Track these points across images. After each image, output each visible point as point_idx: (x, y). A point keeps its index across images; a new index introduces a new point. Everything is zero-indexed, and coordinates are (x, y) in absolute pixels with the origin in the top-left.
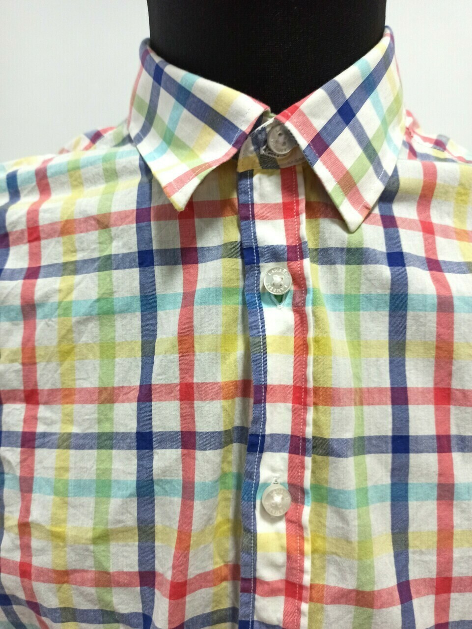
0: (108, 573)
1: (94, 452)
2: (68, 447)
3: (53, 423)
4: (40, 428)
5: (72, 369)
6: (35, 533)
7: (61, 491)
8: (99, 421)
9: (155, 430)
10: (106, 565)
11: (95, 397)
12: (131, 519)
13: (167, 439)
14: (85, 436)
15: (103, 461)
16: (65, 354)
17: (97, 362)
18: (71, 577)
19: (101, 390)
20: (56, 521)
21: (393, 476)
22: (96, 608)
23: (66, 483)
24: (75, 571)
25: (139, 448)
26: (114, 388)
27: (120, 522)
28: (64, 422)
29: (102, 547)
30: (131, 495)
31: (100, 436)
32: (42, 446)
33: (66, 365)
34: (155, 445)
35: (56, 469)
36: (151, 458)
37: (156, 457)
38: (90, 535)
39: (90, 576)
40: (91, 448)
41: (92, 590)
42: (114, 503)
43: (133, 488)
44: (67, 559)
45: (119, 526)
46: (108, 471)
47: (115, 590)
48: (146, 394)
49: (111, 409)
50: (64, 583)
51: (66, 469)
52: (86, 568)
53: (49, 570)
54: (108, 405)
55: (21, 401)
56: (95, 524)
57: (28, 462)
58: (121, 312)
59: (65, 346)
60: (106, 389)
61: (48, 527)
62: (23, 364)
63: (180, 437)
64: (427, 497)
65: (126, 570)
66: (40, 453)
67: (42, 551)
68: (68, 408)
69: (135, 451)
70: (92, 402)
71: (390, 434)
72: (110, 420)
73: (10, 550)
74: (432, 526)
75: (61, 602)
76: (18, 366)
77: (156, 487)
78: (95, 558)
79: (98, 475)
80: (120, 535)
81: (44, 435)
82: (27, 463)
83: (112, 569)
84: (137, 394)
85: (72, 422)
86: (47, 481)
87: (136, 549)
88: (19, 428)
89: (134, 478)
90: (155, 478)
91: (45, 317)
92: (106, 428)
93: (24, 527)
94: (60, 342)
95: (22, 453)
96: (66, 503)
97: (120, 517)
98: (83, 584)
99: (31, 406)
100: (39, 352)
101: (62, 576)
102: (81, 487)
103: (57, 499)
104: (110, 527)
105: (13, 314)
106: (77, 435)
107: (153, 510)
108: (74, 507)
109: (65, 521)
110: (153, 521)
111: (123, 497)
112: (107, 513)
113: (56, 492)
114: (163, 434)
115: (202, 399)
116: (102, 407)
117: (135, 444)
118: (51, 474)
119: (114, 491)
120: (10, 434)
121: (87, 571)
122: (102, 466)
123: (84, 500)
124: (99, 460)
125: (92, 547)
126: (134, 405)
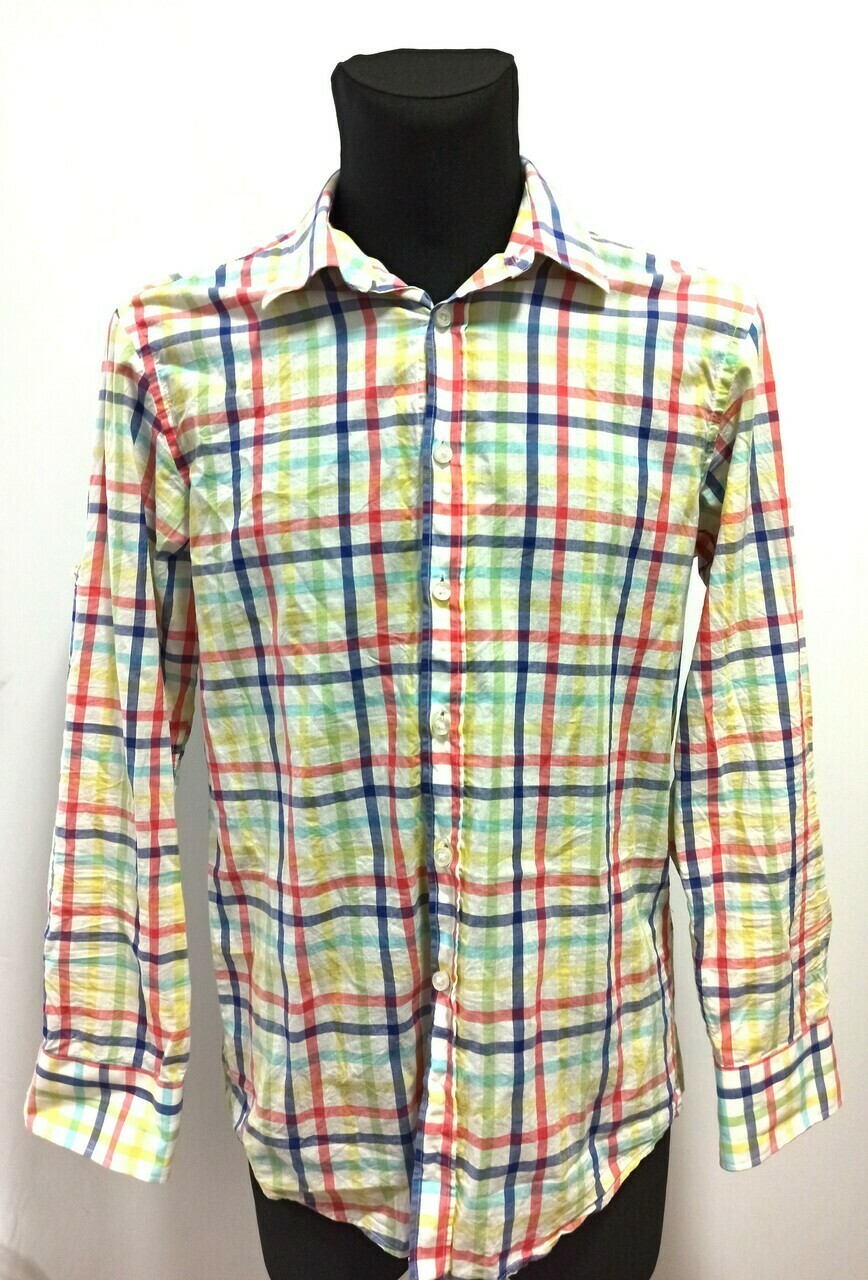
0: (318, 518)
1: (307, 440)
2: (288, 439)
3: (274, 426)
4: (266, 431)
5: (289, 388)
6: (265, 500)
7: (284, 467)
8: (309, 420)
9: (349, 419)
10: (316, 512)
11: (306, 404)
12: (334, 479)
13: (358, 425)
14: (300, 430)
15: (312, 445)
16: (284, 379)
17: (306, 381)
18: (292, 526)
19: (310, 399)
20: (281, 487)
21: (528, 439)
22: (308, 548)
23: (288, 462)
24: (295, 521)
25: (338, 432)
26: (319, 397)
27: (327, 480)
28: (283, 424)
29: (314, 501)
30: (334, 462)
31: (310, 429)
32: (267, 443)
33: (285, 385)
34: (349, 429)
35: (280, 454)
36: (347, 438)
37: (350, 437)
38: (306, 492)
39: (305, 522)
40: (304, 437)
41: (306, 532)
42: (323, 470)
43: (335, 458)
44: (291, 512)
45: (326, 484)
46: (317, 450)
47: (323, 530)
48: (342, 397)
49: (317, 411)
50: (286, 532)
51: (287, 453)
52: (302, 517)
53: (276, 523)
54: (315, 409)
55: (252, 417)
56: (310, 485)
57: (259, 454)
58: (323, 346)
59: (284, 373)
60: (313, 398)
61: (277, 492)
62: (254, 389)
63: (366, 424)
64: (550, 454)
65: (330, 514)
66: (266, 448)
67: (272, 511)
68: (285, 415)
69: (336, 435)
70: (304, 407)
71: (526, 411)
72: (316, 418)
73: (245, 520)
74: (554, 472)
75: (284, 549)
76: (250, 391)
77: (350, 457)
78: (309, 508)
79: (309, 454)
80: (327, 491)
81: (268, 435)
82: (258, 456)
83: (321, 515)
84: (336, 399)
85: (289, 423)
86: (274, 464)
87: (337, 500)
88: (252, 434)
89: (336, 451)
90: (350, 449)
91: (268, 355)
92: (315, 423)
93: (257, 499)
94: (281, 370)
95: (254, 449)
96: (288, 474)
97: (326, 478)
98: (300, 528)
99: (259, 420)
100: (265, 380)
101: (286, 526)
102: (298, 463)
103: (282, 473)
104: (320, 485)
105: (244, 356)
106: (294, 430)
107: (349, 472)
108: (293, 476)
109: (287, 486)
110: (348, 480)
111: (329, 464)
112: (317, 475)
113: (281, 468)
114: (354, 422)
115: (383, 397)
116: (311, 410)
117: (336, 430)
118: (276, 459)
119: (322, 461)
120: (246, 440)
121: (302, 520)
122: (312, 448)
123: (299, 471)
124: (311, 444)
125: (307, 501)
126: (335, 406)
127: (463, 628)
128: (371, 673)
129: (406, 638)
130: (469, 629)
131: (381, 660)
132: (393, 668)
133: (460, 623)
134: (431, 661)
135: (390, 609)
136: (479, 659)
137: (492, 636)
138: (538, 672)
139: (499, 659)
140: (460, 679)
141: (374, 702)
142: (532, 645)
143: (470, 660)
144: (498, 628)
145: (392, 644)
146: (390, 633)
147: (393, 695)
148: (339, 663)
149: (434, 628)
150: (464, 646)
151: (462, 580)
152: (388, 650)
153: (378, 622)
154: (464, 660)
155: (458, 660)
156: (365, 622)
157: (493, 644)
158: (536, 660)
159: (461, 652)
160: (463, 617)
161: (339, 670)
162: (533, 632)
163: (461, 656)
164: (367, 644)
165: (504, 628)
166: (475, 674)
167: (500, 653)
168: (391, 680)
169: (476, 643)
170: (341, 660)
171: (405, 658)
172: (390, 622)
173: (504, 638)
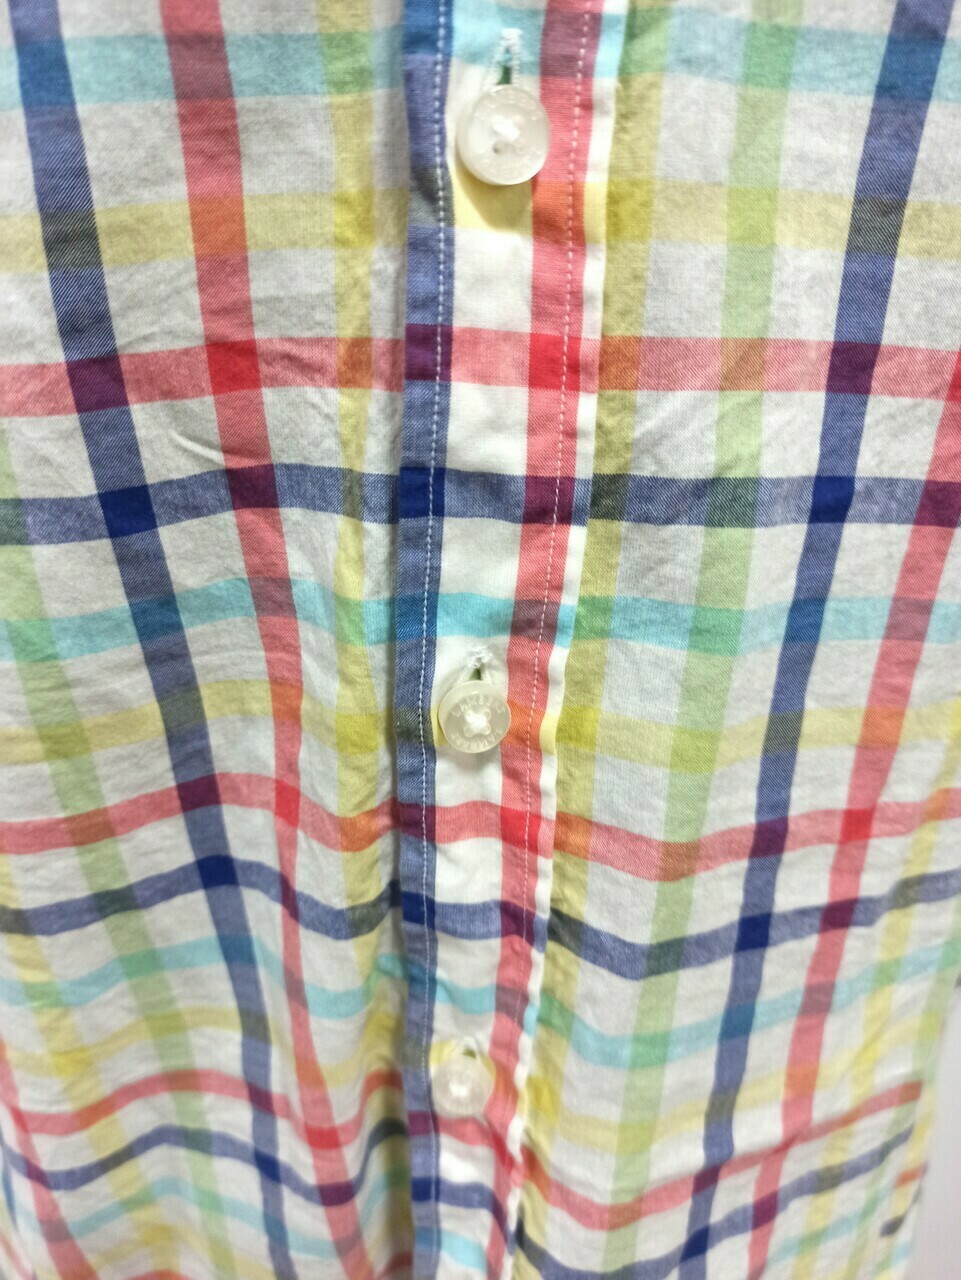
127: (592, 326)
128: (189, 500)
129: (333, 360)
130: (620, 331)
131: (227, 450)
132: (281, 480)
133: (578, 300)
134: (441, 472)
135: (257, 225)
136: (647, 469)
137: (716, 367)
138: (884, 518)
139: (738, 473)
140: (561, 550)
141: (211, 605)
142: (879, 408)
143: (609, 468)
144: (747, 329)
145: (274, 381)
146: (260, 334)
147: (284, 583)
148: (46, 461)
149: (459, 323)
150: (587, 408)
151: (605, 83)
152: (258, 408)
153: (203, 284)
154: (584, 469)
155: (554, 470)
156: (141, 278)
157: (717, 405)
158: (886, 472)
159: (572, 434)
160: (594, 274)
161: (50, 493)
162: (897, 351)
163: (570, 454)
164: (162, 381)
165: (773, 333)
166: (622, 527)
167: (742, 445)
168: (276, 526)
169: (640, 397)
170: (51, 450)
171: (330, 443)
172: (261, 285)
173: (771, 377)
